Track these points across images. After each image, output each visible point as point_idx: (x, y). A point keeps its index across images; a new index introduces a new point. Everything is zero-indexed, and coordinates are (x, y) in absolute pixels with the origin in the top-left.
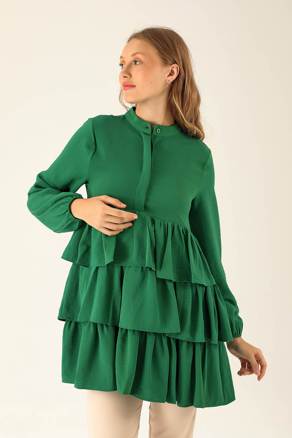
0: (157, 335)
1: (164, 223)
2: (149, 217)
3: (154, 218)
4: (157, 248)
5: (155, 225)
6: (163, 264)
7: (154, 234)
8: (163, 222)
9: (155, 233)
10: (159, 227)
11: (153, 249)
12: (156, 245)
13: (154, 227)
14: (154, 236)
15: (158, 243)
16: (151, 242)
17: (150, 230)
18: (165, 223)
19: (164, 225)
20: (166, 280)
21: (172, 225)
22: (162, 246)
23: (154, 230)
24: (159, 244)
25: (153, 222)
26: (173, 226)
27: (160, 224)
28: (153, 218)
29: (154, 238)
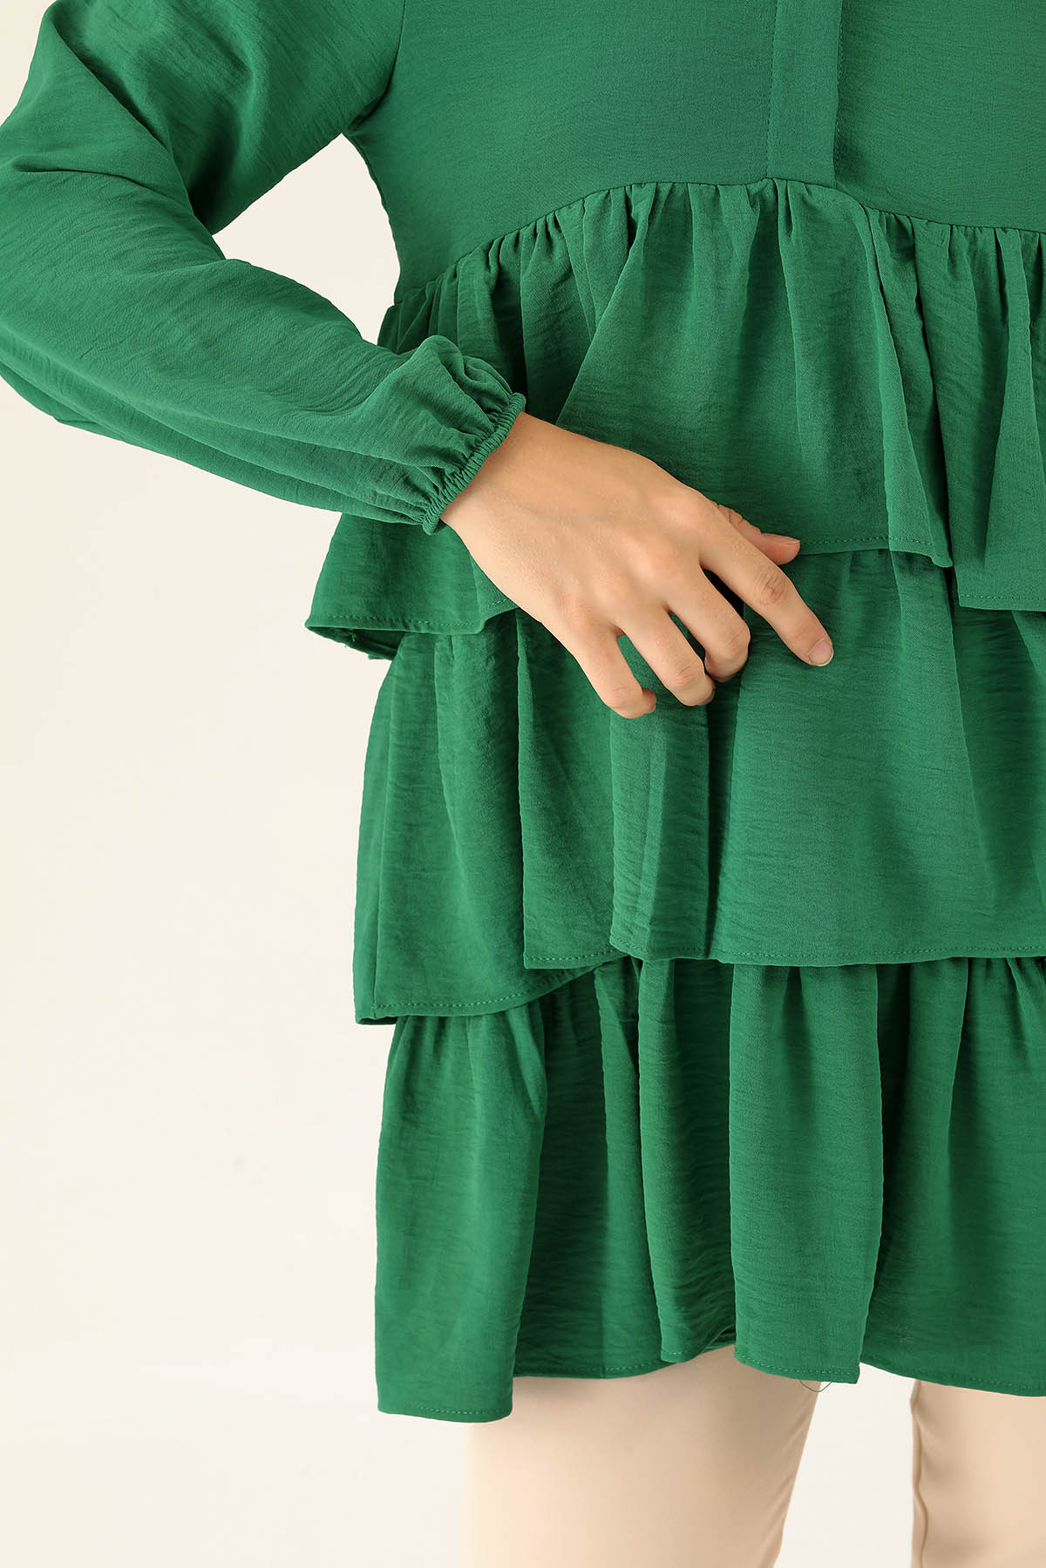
0: (979, 972)
1: (973, 240)
2: (874, 217)
3: (904, 220)
4: (948, 415)
5: (920, 264)
6: (992, 518)
7: (918, 323)
8: (966, 235)
9: (922, 317)
10: (945, 270)
11: (924, 423)
12: (939, 393)
13: (914, 276)
14: (921, 339)
15: (954, 378)
16: (907, 380)
17: (890, 301)
18: (980, 243)
19: (973, 253)
20: (1018, 620)
21: (1025, 249)
22: (977, 394)
23: (919, 300)
24: (959, 386)
25: (906, 246)
26: (1033, 257)
27: (951, 254)
28: (899, 222)
29: (923, 352)
